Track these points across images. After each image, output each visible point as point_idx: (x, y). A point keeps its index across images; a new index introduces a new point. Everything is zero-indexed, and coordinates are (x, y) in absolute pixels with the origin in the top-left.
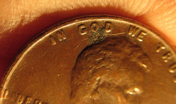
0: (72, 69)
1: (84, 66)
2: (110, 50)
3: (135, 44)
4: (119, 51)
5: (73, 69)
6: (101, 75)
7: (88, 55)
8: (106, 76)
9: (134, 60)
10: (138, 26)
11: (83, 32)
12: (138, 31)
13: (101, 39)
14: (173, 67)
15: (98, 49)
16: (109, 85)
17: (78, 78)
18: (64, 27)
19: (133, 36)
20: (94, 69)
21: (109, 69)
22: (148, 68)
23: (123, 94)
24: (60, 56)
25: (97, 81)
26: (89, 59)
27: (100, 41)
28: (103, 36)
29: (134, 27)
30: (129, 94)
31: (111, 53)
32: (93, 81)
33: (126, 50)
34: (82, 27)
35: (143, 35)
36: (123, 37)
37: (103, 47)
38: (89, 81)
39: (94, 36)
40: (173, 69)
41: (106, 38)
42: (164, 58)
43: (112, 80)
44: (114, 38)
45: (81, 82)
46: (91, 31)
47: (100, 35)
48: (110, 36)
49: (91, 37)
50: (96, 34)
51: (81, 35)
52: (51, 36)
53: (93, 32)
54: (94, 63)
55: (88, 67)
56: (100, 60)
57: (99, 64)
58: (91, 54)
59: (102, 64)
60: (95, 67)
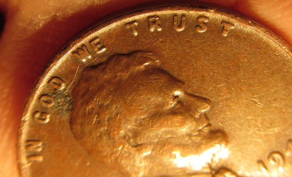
2: (92, 98)
3: (105, 59)
4: (101, 88)
6: (119, 128)
10: (79, 45)
11: (45, 119)
12: (87, 48)
13: (70, 100)
14: (177, 23)
16: (141, 125)
19: (90, 57)
20: (104, 133)
21: (117, 114)
25: (125, 138)
26: (87, 131)
27: (72, 103)
28: (67, 96)
29: (78, 49)
31: (96, 100)
32: (121, 141)
33: (105, 77)
34: (38, 116)
35: (98, 44)
36: (84, 71)
37: (82, 104)
38: (118, 147)
39: (59, 106)
41: (72, 94)
42: (152, 30)
44: (78, 84)
46: (51, 108)
47: (63, 100)
48: (73, 87)
49: (58, 110)
50: (58, 103)
51: (48, 122)
52: (28, 157)
53: (53, 106)
54: (97, 128)
55: (97, 138)
56: (97, 118)
57: (102, 122)
58: (82, 124)
59: (104, 119)
60: (102, 129)
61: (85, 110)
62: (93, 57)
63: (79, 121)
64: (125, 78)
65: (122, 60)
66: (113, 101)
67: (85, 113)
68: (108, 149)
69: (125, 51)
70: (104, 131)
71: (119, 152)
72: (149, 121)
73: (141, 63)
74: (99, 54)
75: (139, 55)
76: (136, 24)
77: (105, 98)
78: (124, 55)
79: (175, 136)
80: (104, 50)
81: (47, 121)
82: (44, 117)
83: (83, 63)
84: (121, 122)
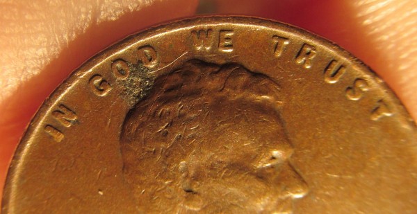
0: (121, 170)
1: (140, 154)
2: (177, 99)
3: (223, 62)
4: (196, 93)
5: (123, 170)
6: (184, 156)
7: (138, 128)
8: (194, 154)
9: (237, 96)
10: (206, 26)
11: (102, 91)
12: (213, 35)
13: (148, 86)
14: (332, 71)
15: (151, 109)
16: (212, 168)
17: (141, 183)
18: (60, 98)
19: (208, 48)
20: (162, 151)
21: (193, 137)
22: (277, 98)
23: (251, 174)
24: (83, 155)
25: (182, 173)
26: (143, 136)
27: (147, 91)
28: (148, 79)
29: (202, 30)
30: (263, 169)
31: (180, 105)
32: (174, 175)
33: (210, 83)
34: (97, 81)
35: (228, 38)
36: (189, 61)
37: (160, 100)
39: (130, 86)
40: (333, 76)
41: (155, 80)
42: (300, 62)
43: (212, 157)
44: (172, 72)
45: (152, 187)
46: (119, 81)
47: (140, 80)
48: (162, 72)
49: (125, 91)
50: (132, 81)
51: (103, 97)
52: (46, 126)
53: (124, 81)
54: (157, 140)
55: (149, 152)
56: (166, 127)
57: (168, 136)
58: (142, 125)
59: (174, 133)
60: (163, 145)
61: (158, 108)
62: (212, 52)
63: (141, 118)
64: (231, 99)
65: (242, 75)
66: (199, 118)
67: (155, 112)
68: (152, 175)
69: (252, 68)
70: (163, 148)
71: (163, 187)
72: (225, 168)
73: (261, 93)
74: (221, 53)
75: (265, 82)
76: (286, 43)
77: (192, 109)
78: (248, 71)
79: (242, 206)
80: (230, 51)
81: (104, 94)
82: (102, 88)
83: (195, 50)
84: (191, 151)
